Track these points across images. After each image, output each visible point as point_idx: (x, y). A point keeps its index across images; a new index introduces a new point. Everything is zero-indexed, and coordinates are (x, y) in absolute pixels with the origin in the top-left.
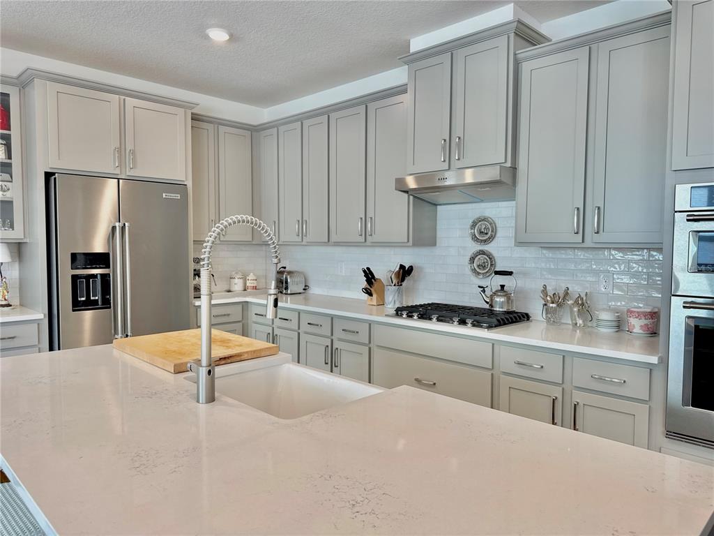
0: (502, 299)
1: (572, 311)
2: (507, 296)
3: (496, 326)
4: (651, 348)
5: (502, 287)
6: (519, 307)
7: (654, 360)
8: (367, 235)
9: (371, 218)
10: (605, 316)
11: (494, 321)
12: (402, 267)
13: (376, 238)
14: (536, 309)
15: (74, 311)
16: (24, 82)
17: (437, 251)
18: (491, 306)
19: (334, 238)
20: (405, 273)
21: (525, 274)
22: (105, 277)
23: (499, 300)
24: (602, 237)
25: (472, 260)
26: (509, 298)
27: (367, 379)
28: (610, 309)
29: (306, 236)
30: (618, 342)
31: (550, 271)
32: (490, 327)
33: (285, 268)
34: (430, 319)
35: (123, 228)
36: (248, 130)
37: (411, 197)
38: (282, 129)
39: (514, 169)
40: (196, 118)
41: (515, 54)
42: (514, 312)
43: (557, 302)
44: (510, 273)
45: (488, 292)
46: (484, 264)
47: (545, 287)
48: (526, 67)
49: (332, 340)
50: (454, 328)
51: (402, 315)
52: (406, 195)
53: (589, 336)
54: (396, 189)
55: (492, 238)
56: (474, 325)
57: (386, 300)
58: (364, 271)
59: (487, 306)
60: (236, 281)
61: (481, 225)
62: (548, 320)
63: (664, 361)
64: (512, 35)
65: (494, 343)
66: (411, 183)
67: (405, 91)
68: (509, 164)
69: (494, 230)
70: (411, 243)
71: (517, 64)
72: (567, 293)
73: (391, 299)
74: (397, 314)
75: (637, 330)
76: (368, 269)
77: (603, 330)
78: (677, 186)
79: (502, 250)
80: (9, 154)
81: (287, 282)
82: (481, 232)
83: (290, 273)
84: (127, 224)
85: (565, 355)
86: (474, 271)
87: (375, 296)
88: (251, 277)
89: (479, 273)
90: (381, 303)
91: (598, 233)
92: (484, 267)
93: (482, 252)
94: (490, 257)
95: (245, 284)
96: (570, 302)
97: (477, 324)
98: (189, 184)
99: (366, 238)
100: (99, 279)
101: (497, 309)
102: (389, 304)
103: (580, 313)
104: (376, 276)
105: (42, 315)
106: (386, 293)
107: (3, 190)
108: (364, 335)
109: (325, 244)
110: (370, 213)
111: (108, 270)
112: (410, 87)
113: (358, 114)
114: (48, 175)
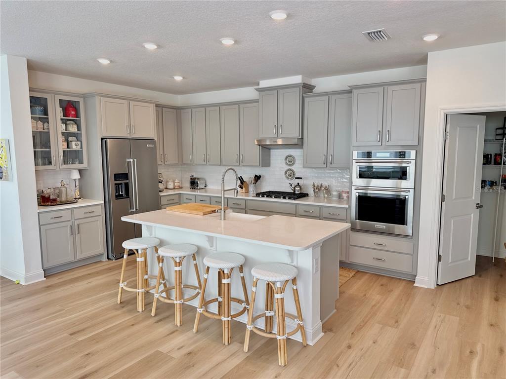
0: (298, 188)
1: (323, 192)
2: (300, 187)
3: (297, 199)
4: (347, 204)
5: (298, 183)
6: (304, 192)
7: (347, 206)
9: (242, 155)
10: (335, 193)
11: (296, 197)
12: (256, 176)
13: (244, 164)
14: (310, 191)
15: (116, 199)
16: (86, 97)
17: (270, 169)
18: (294, 191)
19: (224, 163)
20: (257, 178)
21: (306, 178)
22: (127, 185)
23: (297, 189)
24: (333, 165)
25: (286, 173)
26: (301, 188)
28: (336, 191)
29: (209, 161)
30: (340, 202)
31: (316, 177)
32: (294, 199)
33: (193, 176)
34: (272, 197)
36: (175, 109)
37: (261, 147)
38: (194, 110)
39: (302, 139)
40: (157, 106)
41: (302, 95)
42: (302, 193)
43: (318, 189)
44: (301, 178)
45: (293, 186)
46: (290, 174)
47: (314, 183)
48: (306, 100)
50: (282, 200)
51: (259, 196)
52: (259, 146)
53: (330, 201)
54: (256, 145)
55: (293, 164)
56: (289, 199)
57: (250, 190)
58: (239, 178)
59: (293, 191)
60: (170, 183)
61: (290, 159)
62: (315, 196)
63: (350, 207)
64: (301, 88)
65: (296, 205)
67: (258, 102)
68: (300, 137)
69: (294, 161)
70: (261, 165)
71: (303, 98)
72: (321, 185)
73: (252, 189)
74: (257, 196)
75: (345, 198)
76: (241, 177)
77: (334, 198)
78: (354, 151)
79: (298, 169)
80: (79, 130)
81: (197, 183)
82: (289, 161)
83: (199, 179)
84: (135, 160)
85: (320, 207)
86: (287, 177)
87: (244, 189)
88: (176, 181)
89: (289, 178)
90: (247, 192)
91: (331, 164)
92: (291, 176)
93: (290, 170)
94: (293, 172)
95: (174, 184)
96: (323, 189)
97: (290, 198)
98: (156, 139)
99: (240, 162)
100: (123, 185)
101: (297, 192)
103: (326, 193)
104: (244, 180)
105: (103, 202)
106: (249, 187)
107: (76, 145)
108: (243, 206)
109: (219, 165)
110: (242, 153)
111: (128, 181)
112: (260, 101)
113: (235, 108)
114: (102, 139)
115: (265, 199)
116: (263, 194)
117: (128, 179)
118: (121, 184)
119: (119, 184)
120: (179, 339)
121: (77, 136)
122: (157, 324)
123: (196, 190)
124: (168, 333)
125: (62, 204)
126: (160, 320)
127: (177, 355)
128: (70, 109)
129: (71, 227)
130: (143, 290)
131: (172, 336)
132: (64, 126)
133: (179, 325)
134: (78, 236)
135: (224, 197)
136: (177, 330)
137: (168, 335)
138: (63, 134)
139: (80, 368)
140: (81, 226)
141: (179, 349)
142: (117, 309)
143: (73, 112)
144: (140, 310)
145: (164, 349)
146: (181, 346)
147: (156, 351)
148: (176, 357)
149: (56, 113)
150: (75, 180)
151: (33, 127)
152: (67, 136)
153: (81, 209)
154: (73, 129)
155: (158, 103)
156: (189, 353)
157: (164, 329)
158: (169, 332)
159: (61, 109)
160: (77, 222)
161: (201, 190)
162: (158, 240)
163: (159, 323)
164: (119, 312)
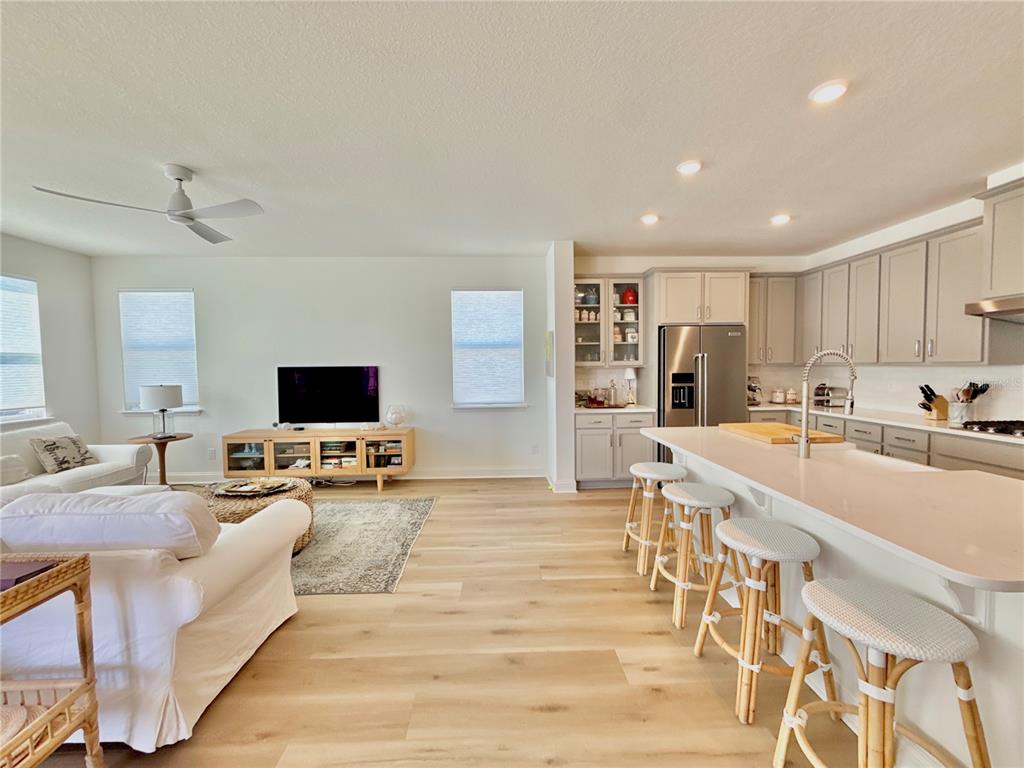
8: (926, 356)
9: (932, 341)
12: (972, 385)
13: (935, 358)
15: (674, 407)
16: (646, 276)
19: (883, 359)
20: (977, 390)
22: (691, 390)
27: (926, 461)
33: (825, 385)
35: (703, 357)
36: (793, 277)
37: (987, 320)
38: (828, 272)
40: (753, 276)
49: (882, 447)
51: (973, 428)
52: (981, 318)
54: (966, 313)
57: (951, 415)
58: (922, 388)
60: (778, 394)
66: (988, 307)
67: (981, 223)
70: (986, 361)
73: (956, 414)
74: (965, 428)
76: (927, 386)
80: (637, 318)
81: (828, 396)
83: (831, 389)
84: (706, 355)
87: (934, 412)
88: (791, 391)
90: (944, 417)
95: (785, 397)
98: (747, 324)
99: (925, 355)
100: (686, 390)
102: (954, 419)
104: (937, 393)
105: (655, 410)
106: (950, 408)
107: (632, 337)
108: (922, 444)
109: (873, 364)
110: (930, 336)
111: (693, 385)
112: (987, 221)
113: (916, 250)
114: (660, 328)
115: (991, 435)
116: (984, 426)
117: (692, 382)
118: (683, 388)
119: (680, 388)
120: (662, 653)
121: (635, 326)
122: (648, 605)
123: (825, 409)
124: (650, 630)
125: (610, 407)
126: (658, 602)
127: (637, 679)
128: (628, 294)
129: (612, 436)
130: (648, 543)
131: (655, 637)
132: (619, 316)
133: (678, 625)
134: (619, 449)
135: (808, 414)
136: (669, 633)
137: (650, 633)
138: (616, 324)
139: (510, 616)
140: (623, 437)
141: (646, 669)
142: (616, 558)
143: (631, 298)
144: (641, 573)
145: (624, 653)
146: (655, 665)
147: (609, 651)
148: (630, 682)
149: (609, 299)
150: (629, 381)
151: (576, 319)
152: (622, 327)
153: (624, 416)
154: (630, 317)
155: (754, 271)
156: (657, 690)
157: (650, 619)
158: (656, 630)
159: (618, 296)
160: (619, 432)
161: (835, 409)
162: (685, 471)
163: (653, 606)
164: (613, 562)
